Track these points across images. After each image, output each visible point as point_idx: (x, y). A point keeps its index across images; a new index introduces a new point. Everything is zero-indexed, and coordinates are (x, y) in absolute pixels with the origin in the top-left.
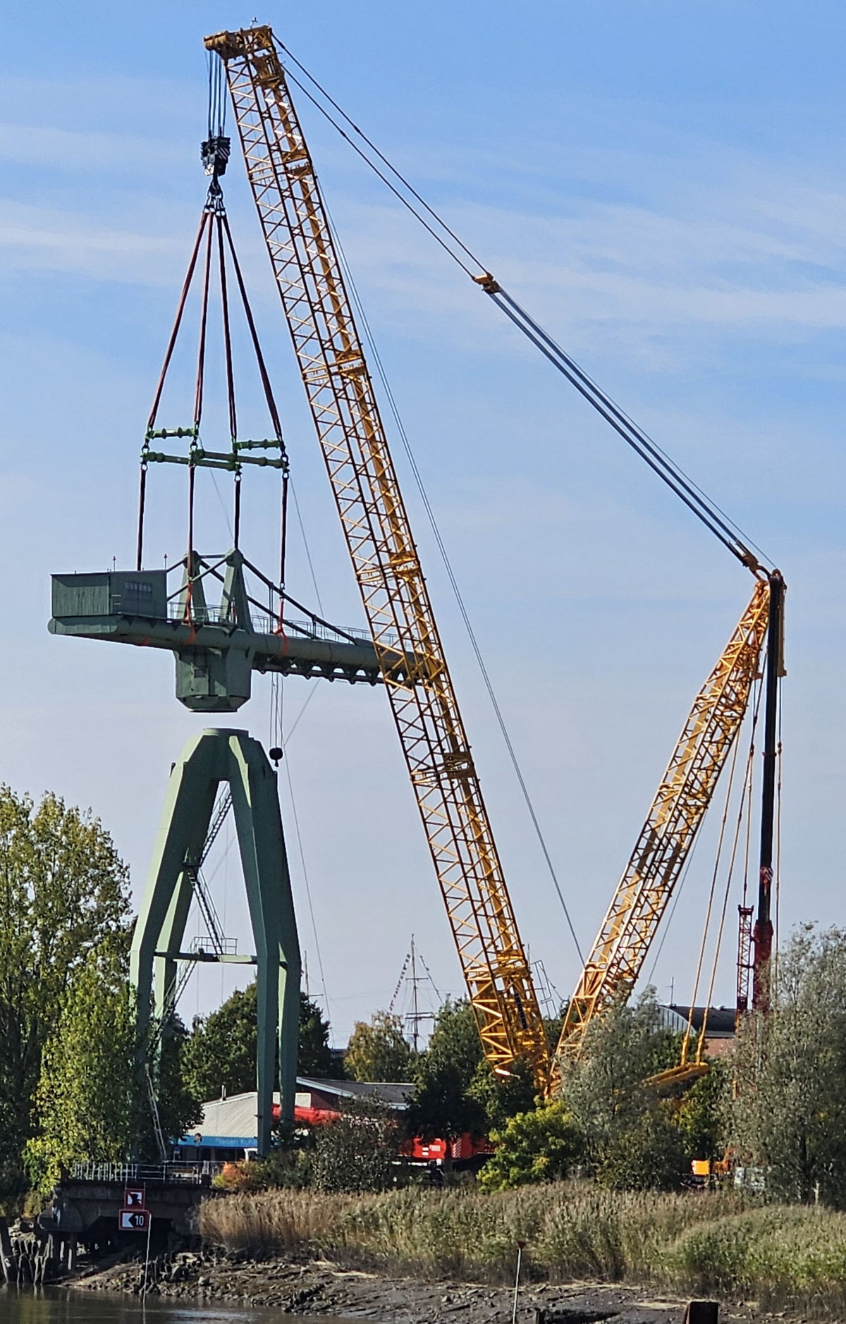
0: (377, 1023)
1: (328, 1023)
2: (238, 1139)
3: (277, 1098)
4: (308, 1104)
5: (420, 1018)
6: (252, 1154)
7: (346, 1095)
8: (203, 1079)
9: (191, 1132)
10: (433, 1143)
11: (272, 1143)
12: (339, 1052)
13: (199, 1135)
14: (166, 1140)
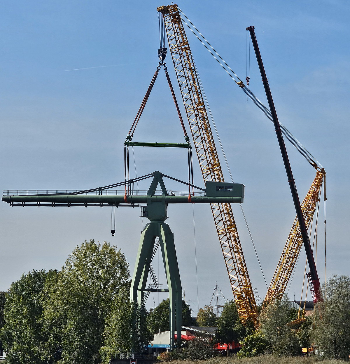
0: (206, 309)
1: (191, 309)
2: (165, 345)
3: (176, 332)
4: (185, 334)
5: (219, 307)
6: (169, 350)
7: (197, 331)
8: (153, 327)
9: (150, 343)
10: (223, 345)
11: (175, 346)
12: (195, 318)
13: (153, 344)
14: (143, 346)
